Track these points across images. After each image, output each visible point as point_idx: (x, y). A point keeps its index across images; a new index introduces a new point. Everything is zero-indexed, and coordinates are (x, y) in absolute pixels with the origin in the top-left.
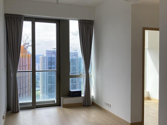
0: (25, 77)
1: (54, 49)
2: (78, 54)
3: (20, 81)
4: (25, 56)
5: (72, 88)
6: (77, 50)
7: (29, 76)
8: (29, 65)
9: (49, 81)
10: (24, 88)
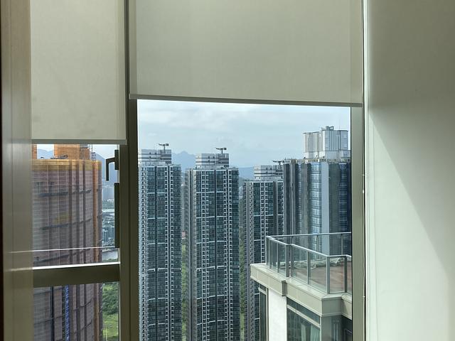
0: (84, 222)
1: (164, 145)
2: (228, 159)
3: (71, 236)
4: (84, 166)
5: (214, 252)
6: (225, 149)
7: (94, 220)
8: (94, 190)
9: (149, 234)
10: (83, 254)
